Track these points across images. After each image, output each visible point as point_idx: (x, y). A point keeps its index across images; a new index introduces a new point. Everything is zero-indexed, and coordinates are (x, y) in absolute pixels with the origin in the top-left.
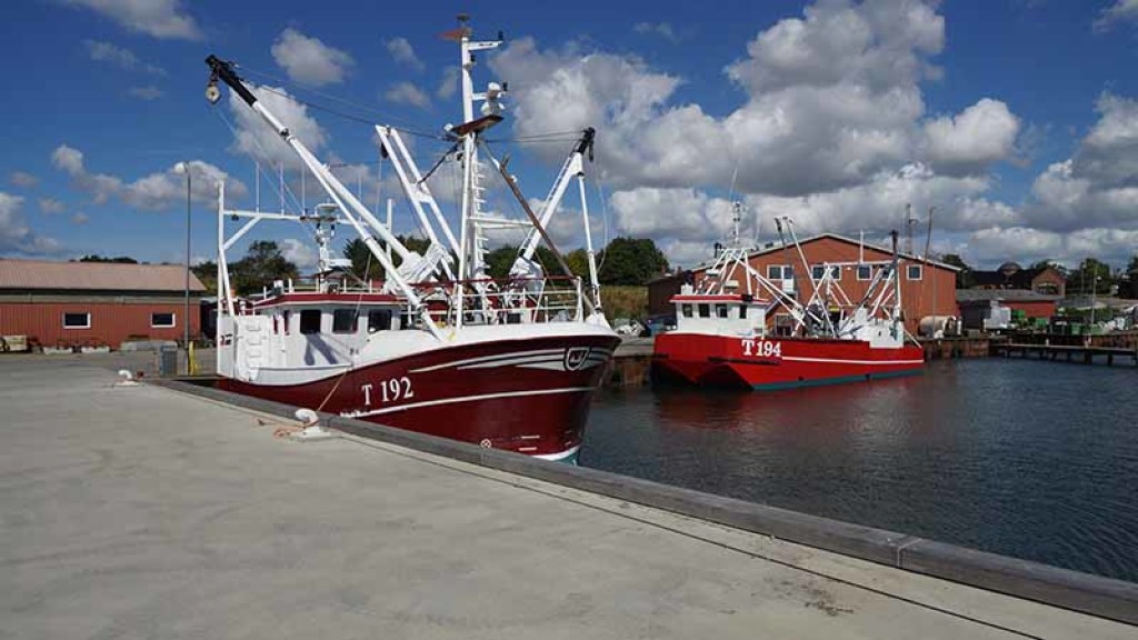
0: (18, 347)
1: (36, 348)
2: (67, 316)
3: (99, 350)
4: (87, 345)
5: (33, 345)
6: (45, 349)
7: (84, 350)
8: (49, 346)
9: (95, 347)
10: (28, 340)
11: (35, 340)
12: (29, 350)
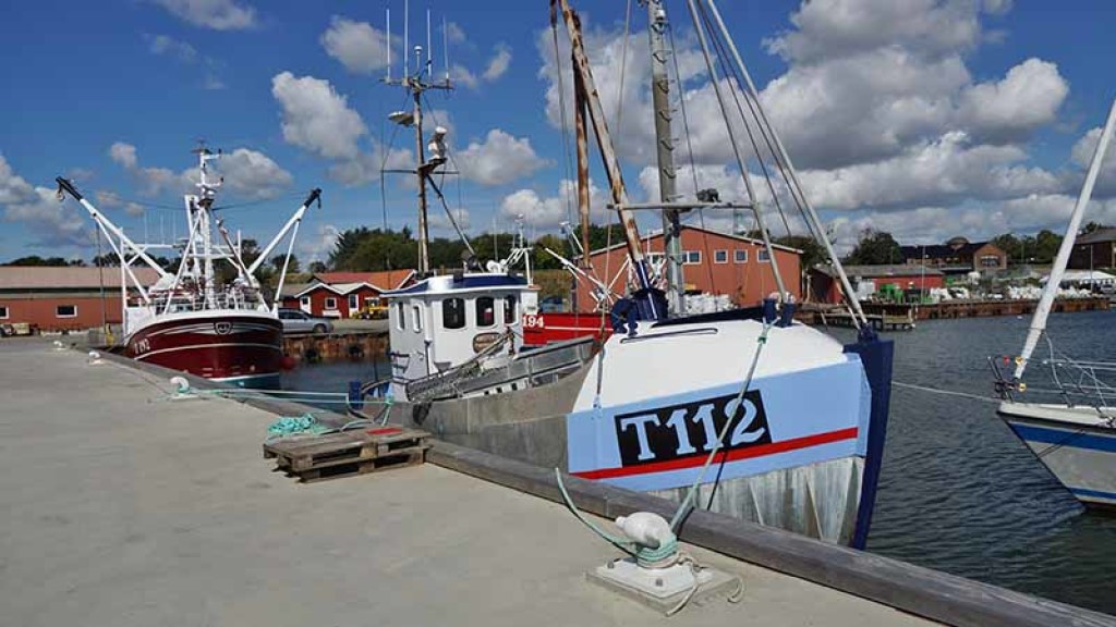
0: (24, 332)
1: (36, 332)
2: (59, 308)
3: (81, 333)
4: (73, 330)
5: (33, 330)
6: (42, 333)
7: (70, 333)
8: (45, 330)
9: (79, 330)
10: (30, 326)
11: (36, 326)
12: (31, 333)
